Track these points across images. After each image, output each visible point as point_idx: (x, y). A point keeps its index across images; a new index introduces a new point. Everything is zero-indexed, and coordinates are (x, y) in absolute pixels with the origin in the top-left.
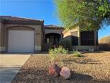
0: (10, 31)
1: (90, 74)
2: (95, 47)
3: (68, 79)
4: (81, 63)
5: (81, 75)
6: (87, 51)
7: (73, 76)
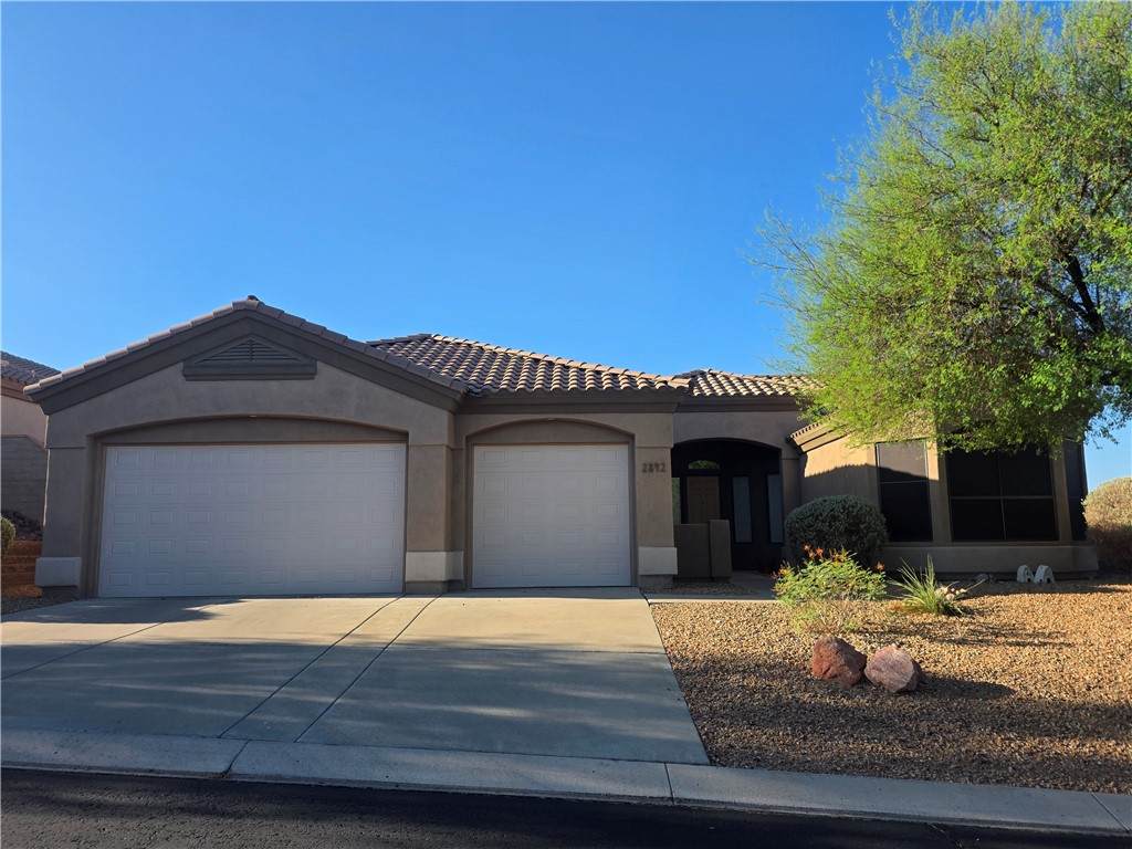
0: (479, 452)
1: (1003, 681)
2: (1061, 550)
3: (902, 692)
4: (962, 642)
5: (961, 682)
6: (1005, 581)
7: (922, 683)
